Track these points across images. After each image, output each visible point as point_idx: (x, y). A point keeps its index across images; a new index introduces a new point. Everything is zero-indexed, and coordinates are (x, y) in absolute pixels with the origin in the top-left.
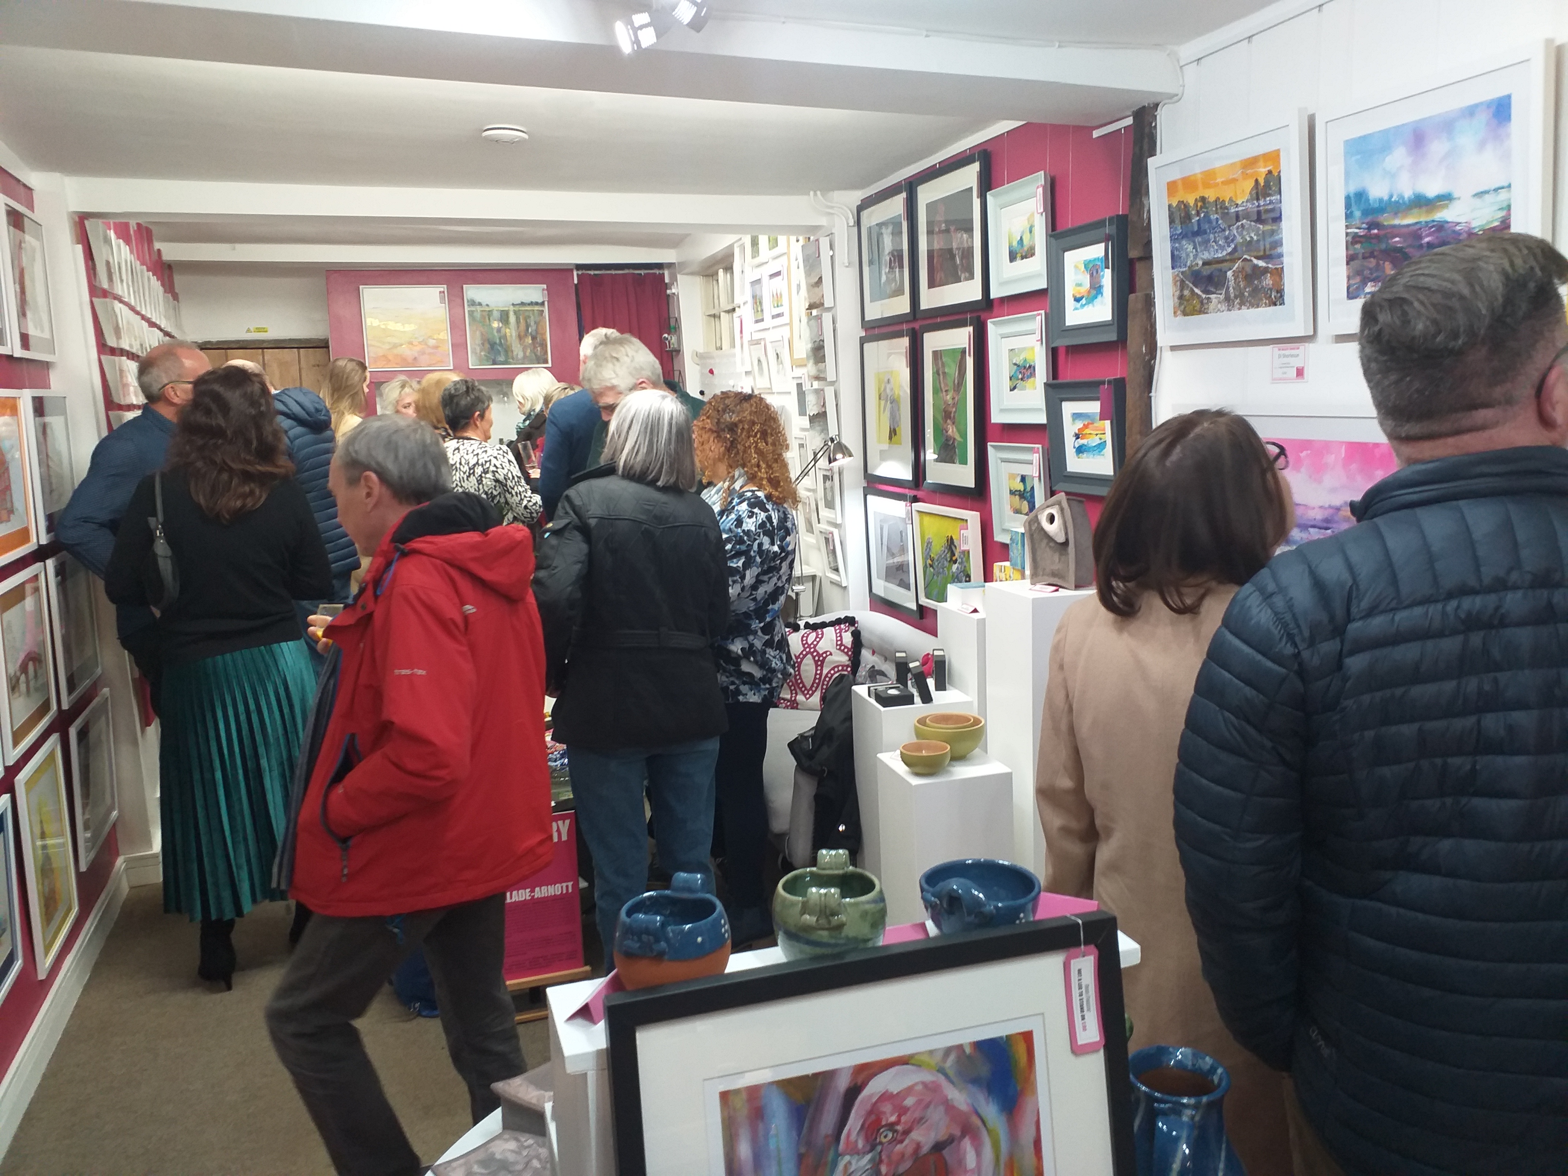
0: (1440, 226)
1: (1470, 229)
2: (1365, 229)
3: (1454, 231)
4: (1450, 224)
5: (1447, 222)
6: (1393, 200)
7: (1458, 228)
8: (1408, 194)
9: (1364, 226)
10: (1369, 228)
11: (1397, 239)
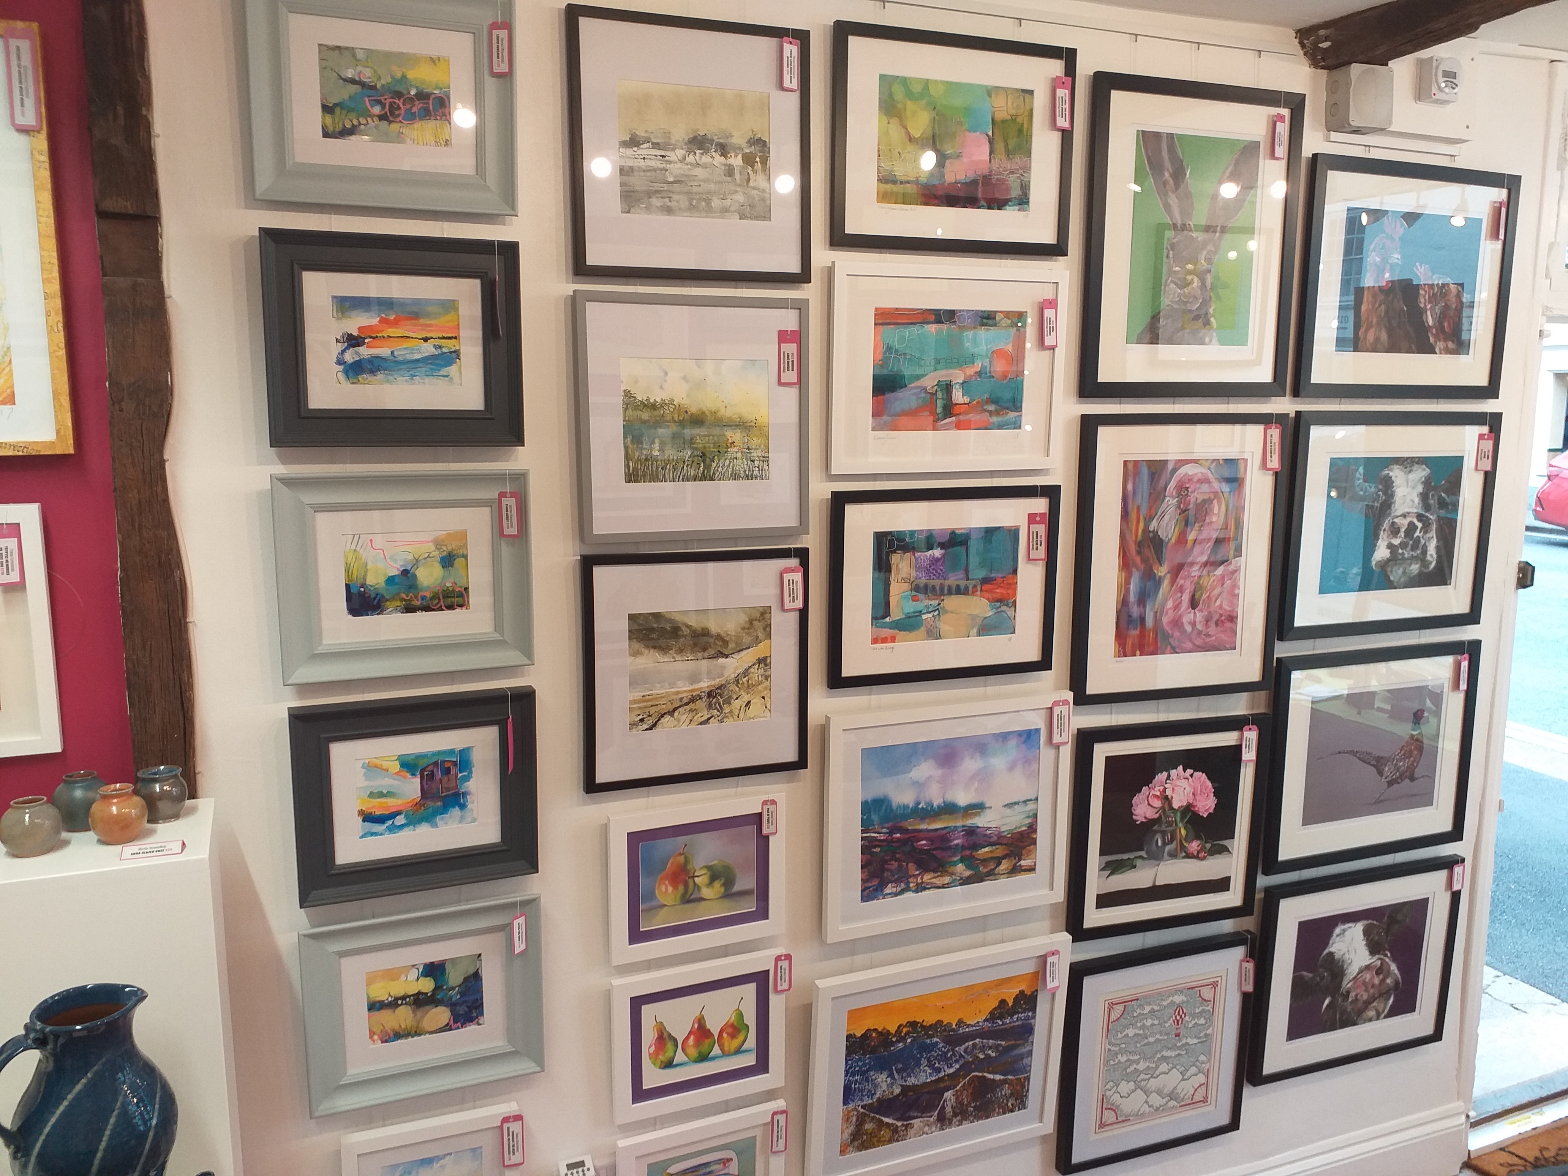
0: (971, 832)
1: (1000, 832)
2: (887, 833)
3: (985, 835)
4: (981, 829)
5: (978, 827)
6: (920, 806)
7: (988, 832)
8: (937, 802)
9: (884, 830)
10: (891, 833)
11: (924, 842)
